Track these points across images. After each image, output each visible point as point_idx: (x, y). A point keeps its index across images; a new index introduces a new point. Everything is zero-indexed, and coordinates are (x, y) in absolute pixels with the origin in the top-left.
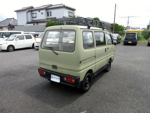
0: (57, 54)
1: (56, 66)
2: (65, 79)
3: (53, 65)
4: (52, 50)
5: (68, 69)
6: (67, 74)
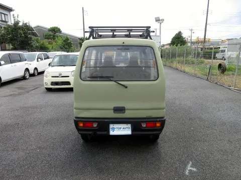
0: (126, 87)
1: (124, 107)
2: (144, 125)
3: (114, 107)
4: (115, 81)
5: (150, 107)
6: (145, 116)
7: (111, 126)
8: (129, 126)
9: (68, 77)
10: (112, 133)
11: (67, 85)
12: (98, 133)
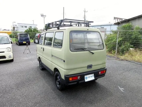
0: (93, 54)
2: (100, 73)
3: (88, 66)
4: (88, 51)
6: (99, 68)
7: (85, 77)
8: (93, 75)
9: (4, 52)
10: (86, 80)
11: (3, 58)
12: (80, 82)
